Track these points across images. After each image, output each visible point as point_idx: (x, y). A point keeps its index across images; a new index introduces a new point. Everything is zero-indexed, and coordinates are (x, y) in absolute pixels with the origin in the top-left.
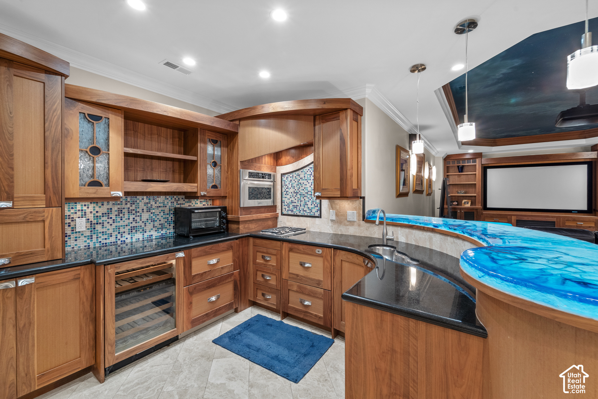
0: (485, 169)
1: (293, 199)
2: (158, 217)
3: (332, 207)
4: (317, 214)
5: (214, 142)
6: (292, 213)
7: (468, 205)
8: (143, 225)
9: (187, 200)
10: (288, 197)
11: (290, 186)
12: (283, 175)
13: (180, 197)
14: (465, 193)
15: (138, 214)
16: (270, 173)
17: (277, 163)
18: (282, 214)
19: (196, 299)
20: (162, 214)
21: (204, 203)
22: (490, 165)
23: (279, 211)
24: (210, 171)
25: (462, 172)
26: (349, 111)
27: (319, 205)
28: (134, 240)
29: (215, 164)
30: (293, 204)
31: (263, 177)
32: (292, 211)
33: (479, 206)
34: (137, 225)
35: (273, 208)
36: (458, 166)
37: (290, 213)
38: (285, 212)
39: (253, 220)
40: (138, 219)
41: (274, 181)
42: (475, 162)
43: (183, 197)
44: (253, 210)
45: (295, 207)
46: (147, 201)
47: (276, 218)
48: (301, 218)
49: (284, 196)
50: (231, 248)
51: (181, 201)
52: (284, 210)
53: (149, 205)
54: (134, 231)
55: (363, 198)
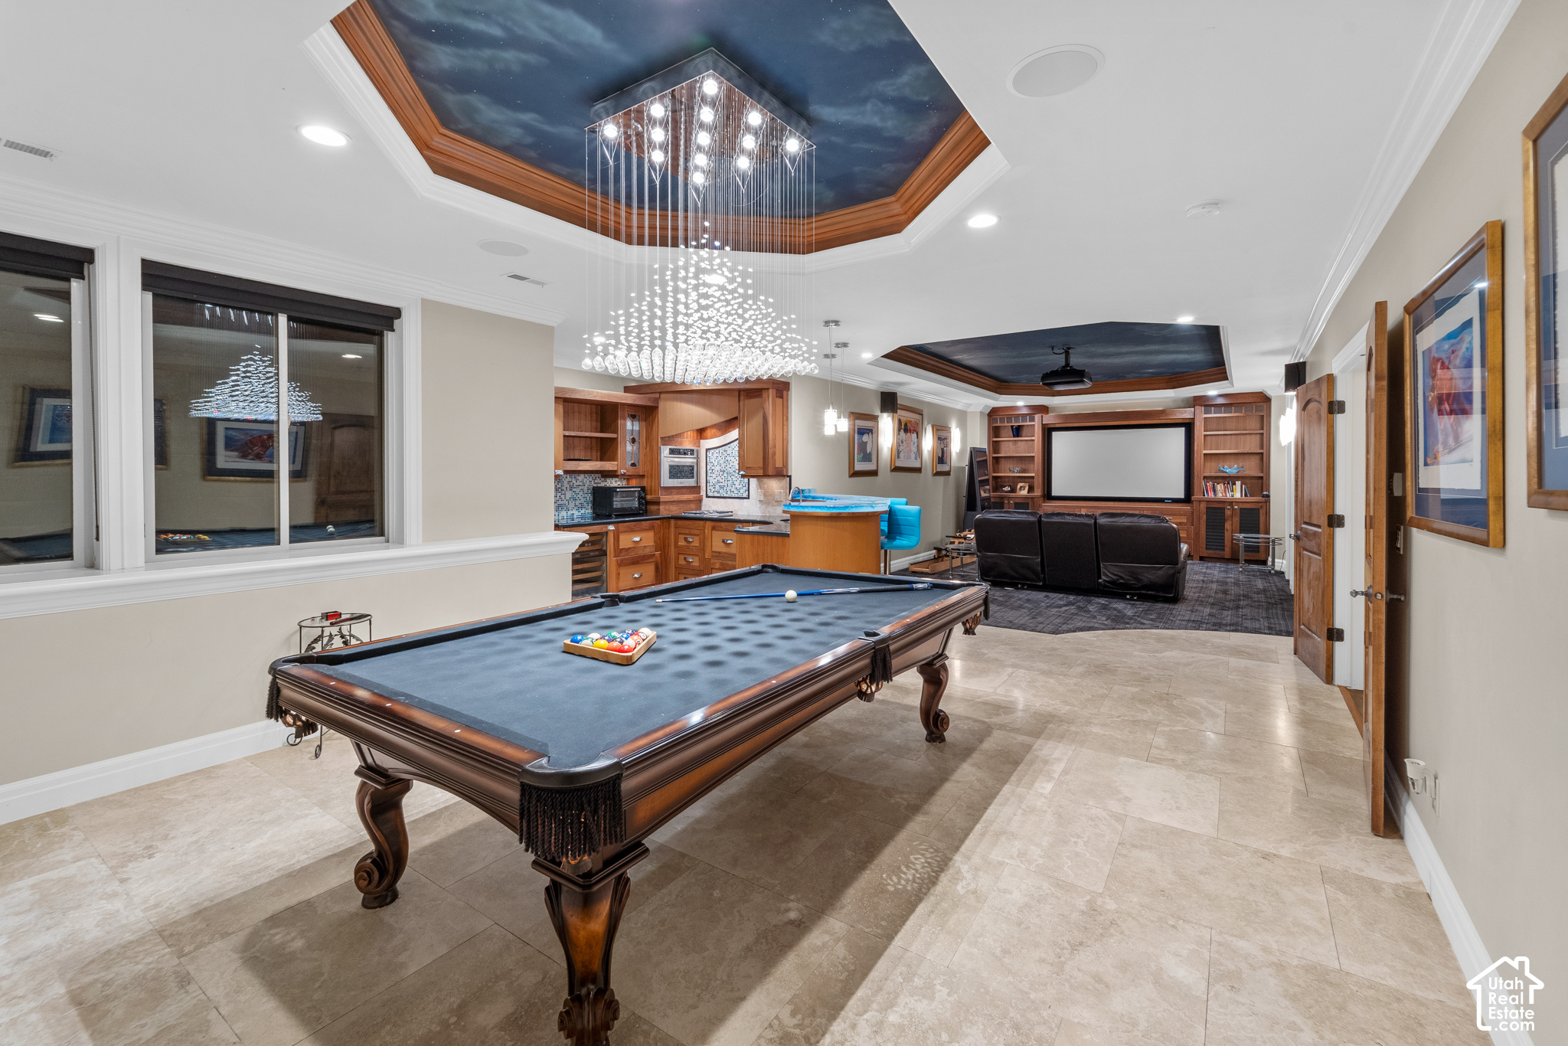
0: (1048, 432)
1: (719, 478)
2: (579, 496)
3: (760, 486)
4: (745, 495)
5: (633, 417)
6: (719, 495)
7: (1024, 492)
8: (567, 503)
9: (603, 479)
10: (714, 476)
11: (716, 464)
12: (707, 450)
13: (597, 475)
14: (1024, 471)
15: (563, 492)
16: (692, 448)
17: (701, 435)
18: (707, 496)
19: (623, 571)
20: (582, 493)
21: (619, 483)
22: (1057, 426)
23: (703, 493)
24: (629, 447)
25: (1018, 437)
26: (771, 390)
27: (747, 485)
28: (560, 518)
29: (633, 441)
30: (720, 484)
31: (685, 454)
32: (718, 492)
33: (1038, 492)
34: (562, 503)
35: (696, 489)
36: (1012, 426)
37: (716, 494)
38: (710, 494)
39: (674, 501)
40: (563, 496)
41: (698, 458)
42: (1032, 420)
43: (600, 475)
44: (674, 491)
45: (721, 487)
46: (570, 480)
47: (700, 501)
48: (728, 500)
49: (709, 474)
50: (652, 528)
51: (598, 481)
52: (708, 491)
53: (571, 484)
54: (560, 508)
55: (790, 477)
